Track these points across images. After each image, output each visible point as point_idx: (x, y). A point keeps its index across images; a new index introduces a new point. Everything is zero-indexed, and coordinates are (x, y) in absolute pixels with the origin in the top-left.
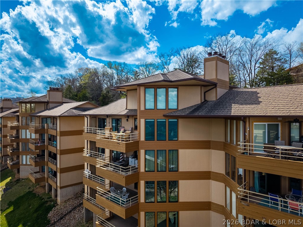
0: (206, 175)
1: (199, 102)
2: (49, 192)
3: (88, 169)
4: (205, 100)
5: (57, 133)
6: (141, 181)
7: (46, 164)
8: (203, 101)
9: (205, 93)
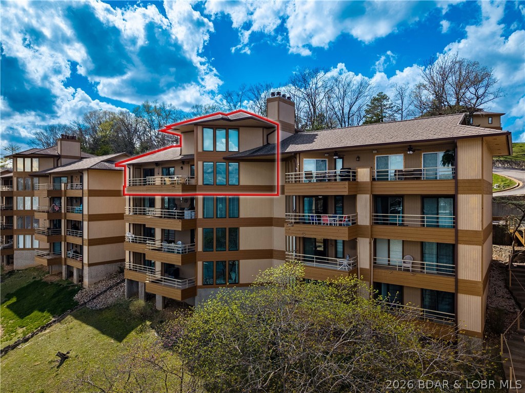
0: (268, 222)
1: (262, 145)
2: (68, 277)
3: (130, 232)
4: (268, 144)
5: (83, 193)
6: (199, 229)
7: (63, 239)
8: (265, 143)
9: (267, 136)
